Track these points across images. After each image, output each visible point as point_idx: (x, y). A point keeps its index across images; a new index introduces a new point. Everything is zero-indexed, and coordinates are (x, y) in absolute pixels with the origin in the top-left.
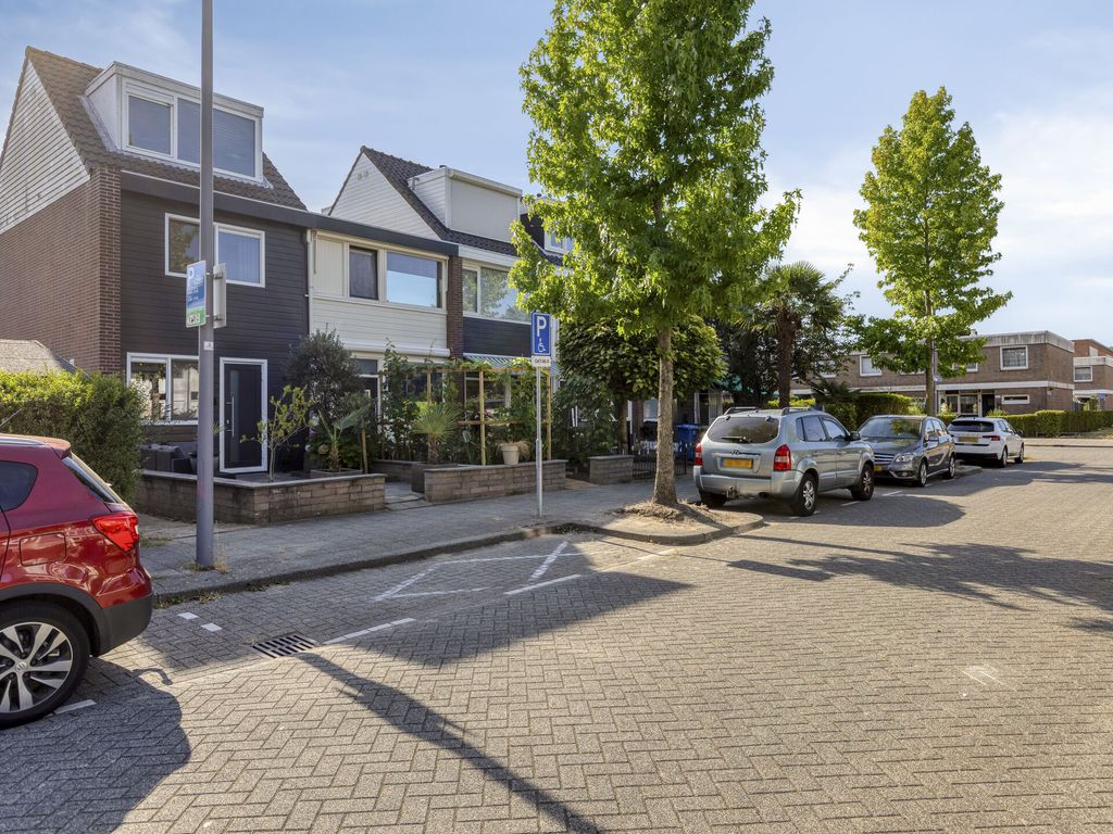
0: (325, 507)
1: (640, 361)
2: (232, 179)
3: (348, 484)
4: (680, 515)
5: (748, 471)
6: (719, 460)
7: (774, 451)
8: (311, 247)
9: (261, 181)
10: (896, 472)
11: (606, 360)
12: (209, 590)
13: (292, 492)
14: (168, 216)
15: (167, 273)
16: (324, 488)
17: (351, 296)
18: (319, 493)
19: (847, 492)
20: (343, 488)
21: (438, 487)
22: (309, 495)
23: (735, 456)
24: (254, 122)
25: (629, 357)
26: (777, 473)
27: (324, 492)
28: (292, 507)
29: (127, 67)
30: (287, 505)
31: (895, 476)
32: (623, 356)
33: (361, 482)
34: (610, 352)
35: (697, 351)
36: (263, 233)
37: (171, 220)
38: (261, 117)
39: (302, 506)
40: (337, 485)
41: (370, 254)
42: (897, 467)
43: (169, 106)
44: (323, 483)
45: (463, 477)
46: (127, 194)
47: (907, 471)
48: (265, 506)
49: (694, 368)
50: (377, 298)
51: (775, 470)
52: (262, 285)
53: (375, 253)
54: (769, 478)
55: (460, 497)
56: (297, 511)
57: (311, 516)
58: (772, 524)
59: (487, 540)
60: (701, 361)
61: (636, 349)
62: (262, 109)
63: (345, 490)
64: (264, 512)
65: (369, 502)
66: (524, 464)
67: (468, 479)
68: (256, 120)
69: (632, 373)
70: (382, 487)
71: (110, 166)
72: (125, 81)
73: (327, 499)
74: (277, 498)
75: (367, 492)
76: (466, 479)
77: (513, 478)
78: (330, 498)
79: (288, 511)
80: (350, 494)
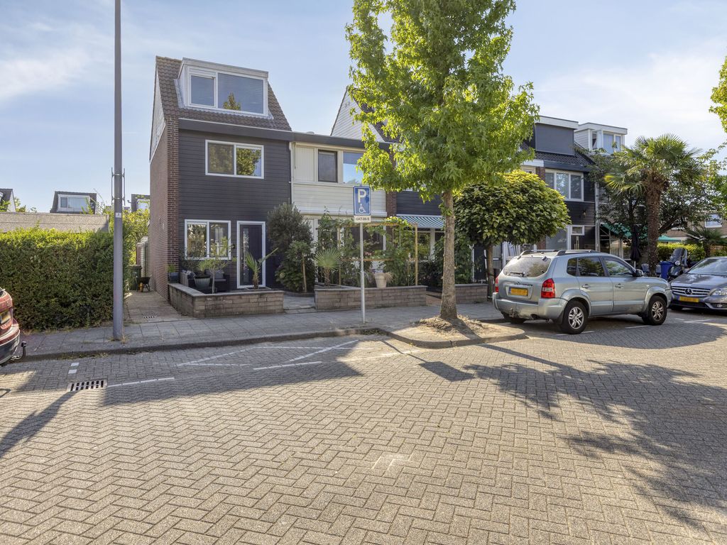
0: (242, 310)
1: (486, 217)
2: (249, 116)
3: (257, 297)
4: (450, 327)
5: (524, 297)
6: (507, 289)
7: (541, 283)
8: (292, 152)
9: (267, 115)
10: (712, 304)
11: (464, 217)
12: (102, 352)
13: (220, 300)
14: (207, 141)
15: (207, 174)
16: (241, 298)
17: (319, 181)
18: (237, 301)
19: (636, 317)
20: (254, 299)
21: (323, 301)
22: (231, 302)
23: (516, 286)
24: (262, 81)
25: (479, 214)
26: (542, 300)
27: (241, 301)
28: (219, 309)
29: (190, 60)
30: (216, 308)
31: (711, 307)
32: (475, 214)
33: (266, 296)
34: (467, 211)
35: (535, 208)
36: (263, 146)
37: (209, 144)
38: (266, 78)
39: (226, 308)
40: (250, 297)
41: (333, 154)
42: (714, 300)
43: (213, 78)
44: (240, 295)
45: (342, 295)
46: (181, 131)
47: (722, 304)
48: (203, 308)
49: (532, 221)
50: (337, 181)
51: (542, 297)
52: (262, 177)
53: (336, 153)
54: (537, 303)
55: (340, 307)
56: (223, 311)
57: (231, 315)
58: (531, 338)
59: (304, 335)
60: (537, 216)
61: (484, 208)
62: (267, 73)
63: (256, 300)
64: (201, 311)
65: (271, 308)
66: (389, 288)
68: (264, 79)
69: (482, 226)
70: (281, 299)
71: (172, 116)
72: (189, 67)
73: (243, 305)
74: (210, 303)
75: (271, 302)
76: (344, 296)
77: (382, 297)
78: (245, 304)
79: (217, 311)
80: (259, 302)
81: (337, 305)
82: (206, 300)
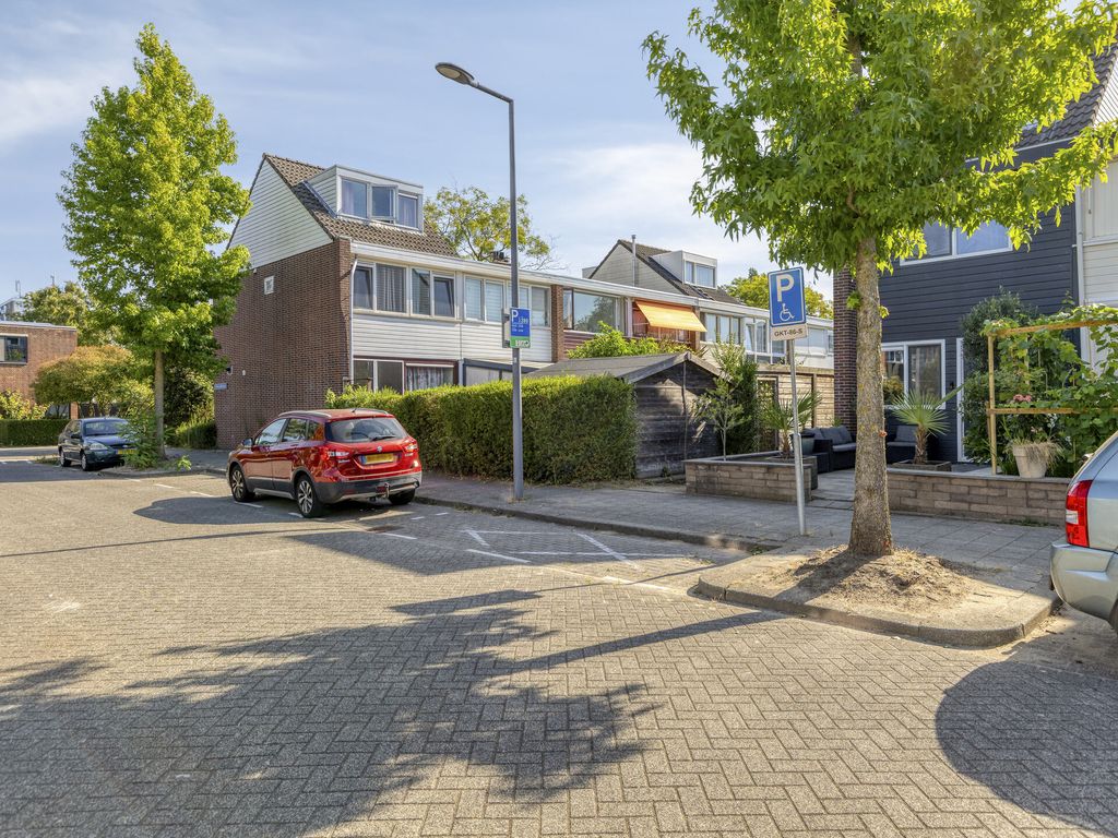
0: (742, 488)
3: (763, 470)
13: (714, 470)
16: (740, 470)
18: (737, 474)
20: (759, 474)
22: (727, 474)
27: (741, 475)
28: (713, 483)
30: (709, 481)
33: (776, 470)
39: (722, 483)
40: (754, 470)
44: (738, 466)
45: (920, 484)
48: (694, 479)
55: (915, 509)
56: (718, 487)
57: (728, 495)
63: (761, 476)
64: (691, 483)
65: (785, 492)
67: (927, 487)
73: (744, 481)
74: (702, 473)
75: (784, 481)
76: (925, 486)
77: (1028, 499)
78: (747, 481)
79: (711, 486)
80: (766, 480)
81: (909, 502)
82: (697, 469)
